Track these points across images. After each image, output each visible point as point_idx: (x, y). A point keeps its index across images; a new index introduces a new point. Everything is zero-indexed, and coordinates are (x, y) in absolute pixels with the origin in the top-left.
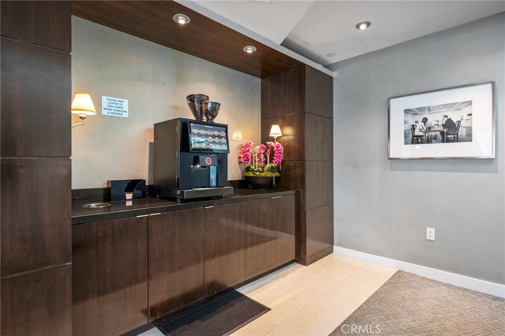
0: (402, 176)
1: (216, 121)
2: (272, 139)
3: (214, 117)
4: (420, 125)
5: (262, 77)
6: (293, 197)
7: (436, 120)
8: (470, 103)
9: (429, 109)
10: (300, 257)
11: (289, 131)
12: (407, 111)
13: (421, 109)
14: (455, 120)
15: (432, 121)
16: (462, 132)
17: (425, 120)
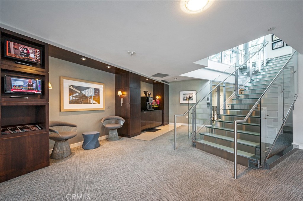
0: (182, 106)
1: (150, 96)
2: (157, 99)
3: (150, 95)
4: (185, 97)
5: (153, 84)
6: (161, 112)
7: (188, 96)
8: (193, 94)
9: (187, 94)
10: (163, 124)
11: (160, 97)
12: (183, 94)
13: (186, 94)
14: (191, 96)
15: (187, 96)
16: (192, 99)
17: (186, 96)
